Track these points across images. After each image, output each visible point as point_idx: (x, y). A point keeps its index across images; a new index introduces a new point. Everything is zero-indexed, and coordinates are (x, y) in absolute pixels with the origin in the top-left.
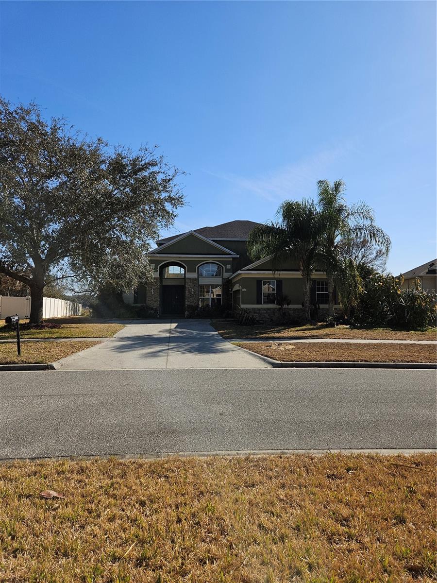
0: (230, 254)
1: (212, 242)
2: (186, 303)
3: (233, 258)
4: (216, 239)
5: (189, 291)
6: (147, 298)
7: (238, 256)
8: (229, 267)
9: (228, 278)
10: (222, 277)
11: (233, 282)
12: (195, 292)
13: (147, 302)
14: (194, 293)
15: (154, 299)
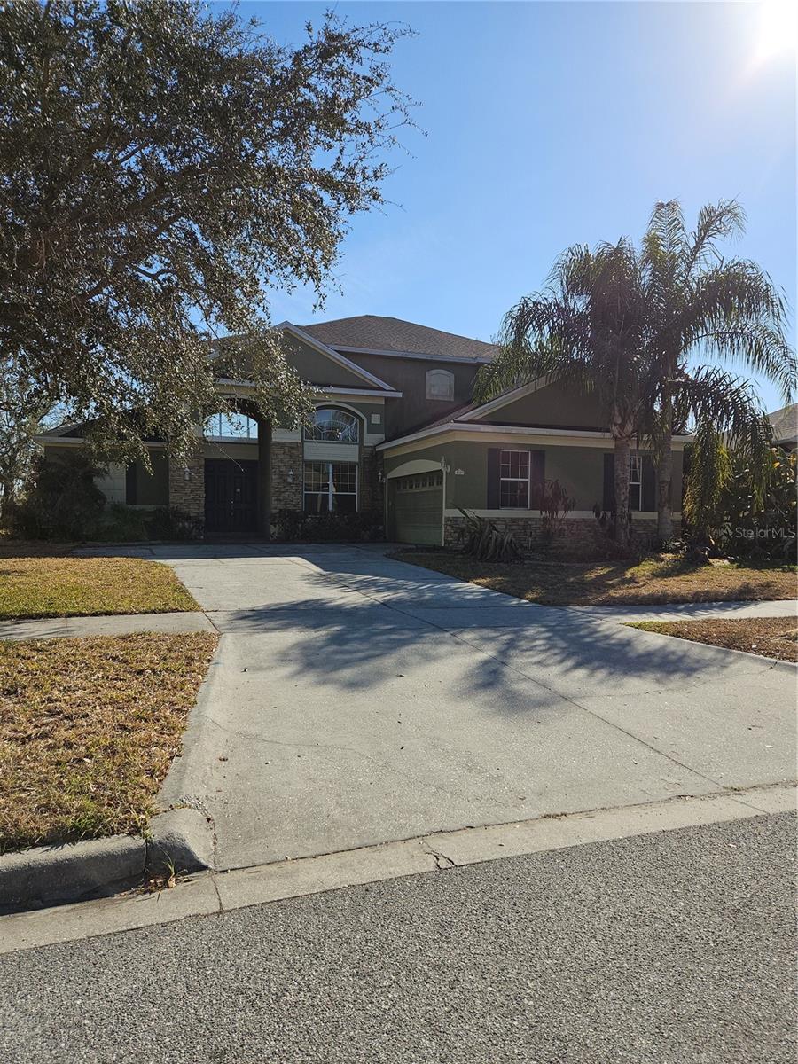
0: (381, 389)
1: (338, 356)
2: (274, 503)
3: (387, 399)
4: (345, 349)
5: (282, 476)
6: (172, 490)
7: (400, 395)
8: (376, 419)
9: (375, 447)
10: (361, 445)
11: (385, 457)
12: (295, 477)
13: (171, 500)
14: (294, 480)
15: (188, 496)
